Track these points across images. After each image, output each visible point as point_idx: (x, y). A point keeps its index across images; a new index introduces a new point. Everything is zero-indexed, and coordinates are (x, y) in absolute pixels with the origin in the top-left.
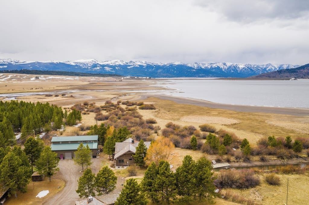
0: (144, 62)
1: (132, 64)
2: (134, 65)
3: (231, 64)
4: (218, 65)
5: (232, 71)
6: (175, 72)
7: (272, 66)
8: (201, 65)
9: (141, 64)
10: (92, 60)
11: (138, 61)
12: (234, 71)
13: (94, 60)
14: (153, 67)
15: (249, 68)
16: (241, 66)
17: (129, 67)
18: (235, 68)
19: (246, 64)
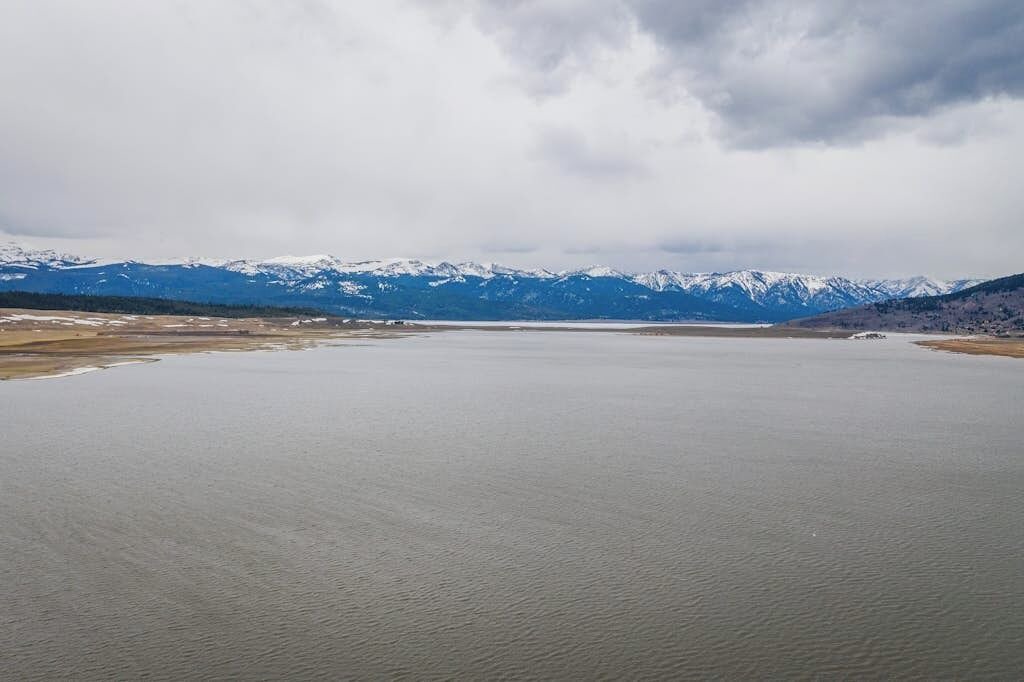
0: (488, 267)
1: (446, 273)
2: (452, 276)
3: (780, 275)
4: (736, 278)
5: (782, 301)
6: (582, 301)
7: (929, 285)
8: (679, 278)
9: (476, 274)
10: (321, 257)
11: (468, 264)
12: (786, 300)
13: (328, 259)
14: (512, 282)
15: (839, 291)
16: (814, 285)
17: (433, 284)
18: (794, 290)
19: (829, 278)
